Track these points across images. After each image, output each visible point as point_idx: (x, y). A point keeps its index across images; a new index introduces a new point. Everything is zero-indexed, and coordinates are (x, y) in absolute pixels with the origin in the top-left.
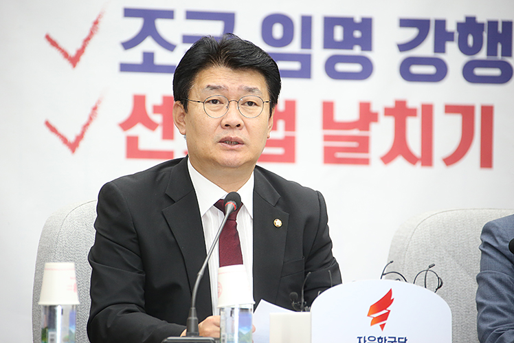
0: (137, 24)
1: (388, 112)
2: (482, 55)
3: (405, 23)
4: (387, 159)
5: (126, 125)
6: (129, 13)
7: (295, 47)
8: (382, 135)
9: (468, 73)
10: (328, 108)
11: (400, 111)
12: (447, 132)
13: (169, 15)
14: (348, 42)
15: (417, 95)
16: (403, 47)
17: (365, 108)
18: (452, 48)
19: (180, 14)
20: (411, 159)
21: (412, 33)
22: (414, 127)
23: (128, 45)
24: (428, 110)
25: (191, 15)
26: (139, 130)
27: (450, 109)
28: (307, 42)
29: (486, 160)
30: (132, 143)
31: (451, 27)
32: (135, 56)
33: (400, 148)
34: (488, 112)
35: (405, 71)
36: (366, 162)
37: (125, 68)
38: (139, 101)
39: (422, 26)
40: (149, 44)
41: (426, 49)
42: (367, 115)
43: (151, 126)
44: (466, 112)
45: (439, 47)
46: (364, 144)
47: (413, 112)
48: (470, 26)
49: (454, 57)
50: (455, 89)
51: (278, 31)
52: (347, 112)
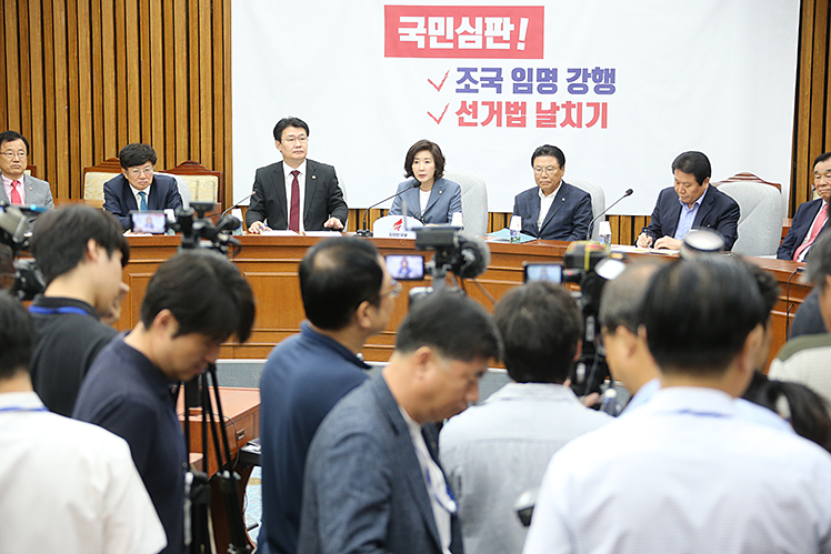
0: (463, 74)
1: (563, 106)
2: (603, 83)
3: (570, 71)
4: (563, 125)
5: (458, 113)
6: (459, 70)
7: (525, 81)
8: (561, 115)
9: (597, 90)
10: (539, 104)
11: (568, 106)
12: (588, 114)
13: (476, 70)
14: (547, 79)
15: (575, 99)
16: (569, 80)
17: (553, 104)
18: (590, 80)
19: (479, 70)
20: (573, 125)
21: (573, 74)
22: (574, 112)
23: (459, 82)
24: (580, 104)
25: (483, 70)
26: (464, 115)
27: (588, 105)
28: (530, 79)
29: (604, 125)
30: (461, 119)
31: (590, 72)
32: (462, 86)
33: (568, 121)
34: (605, 105)
35: (570, 90)
36: (555, 126)
37: (458, 91)
38: (464, 103)
39: (577, 71)
40: (467, 82)
41: (580, 81)
42: (554, 107)
43: (469, 113)
44: (596, 105)
45: (585, 80)
46: (554, 119)
47: (574, 106)
48: (597, 70)
49: (591, 84)
50: (591, 96)
51: (519, 75)
52: (546, 107)
